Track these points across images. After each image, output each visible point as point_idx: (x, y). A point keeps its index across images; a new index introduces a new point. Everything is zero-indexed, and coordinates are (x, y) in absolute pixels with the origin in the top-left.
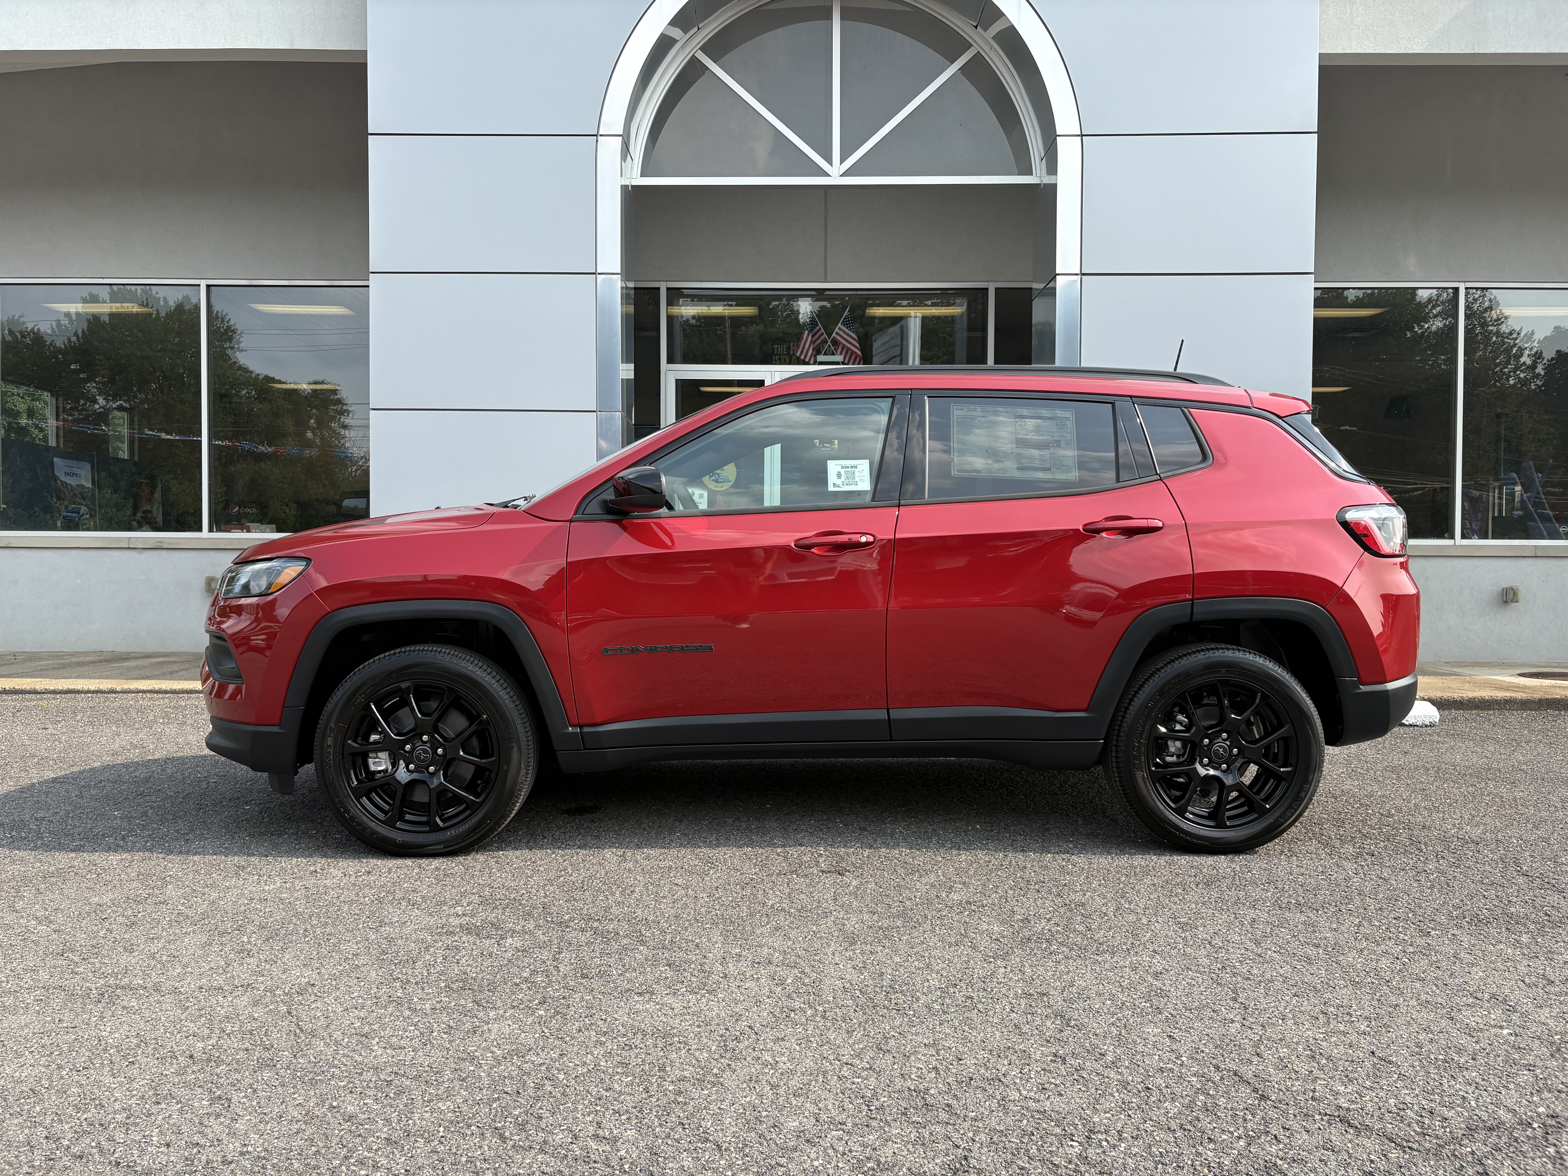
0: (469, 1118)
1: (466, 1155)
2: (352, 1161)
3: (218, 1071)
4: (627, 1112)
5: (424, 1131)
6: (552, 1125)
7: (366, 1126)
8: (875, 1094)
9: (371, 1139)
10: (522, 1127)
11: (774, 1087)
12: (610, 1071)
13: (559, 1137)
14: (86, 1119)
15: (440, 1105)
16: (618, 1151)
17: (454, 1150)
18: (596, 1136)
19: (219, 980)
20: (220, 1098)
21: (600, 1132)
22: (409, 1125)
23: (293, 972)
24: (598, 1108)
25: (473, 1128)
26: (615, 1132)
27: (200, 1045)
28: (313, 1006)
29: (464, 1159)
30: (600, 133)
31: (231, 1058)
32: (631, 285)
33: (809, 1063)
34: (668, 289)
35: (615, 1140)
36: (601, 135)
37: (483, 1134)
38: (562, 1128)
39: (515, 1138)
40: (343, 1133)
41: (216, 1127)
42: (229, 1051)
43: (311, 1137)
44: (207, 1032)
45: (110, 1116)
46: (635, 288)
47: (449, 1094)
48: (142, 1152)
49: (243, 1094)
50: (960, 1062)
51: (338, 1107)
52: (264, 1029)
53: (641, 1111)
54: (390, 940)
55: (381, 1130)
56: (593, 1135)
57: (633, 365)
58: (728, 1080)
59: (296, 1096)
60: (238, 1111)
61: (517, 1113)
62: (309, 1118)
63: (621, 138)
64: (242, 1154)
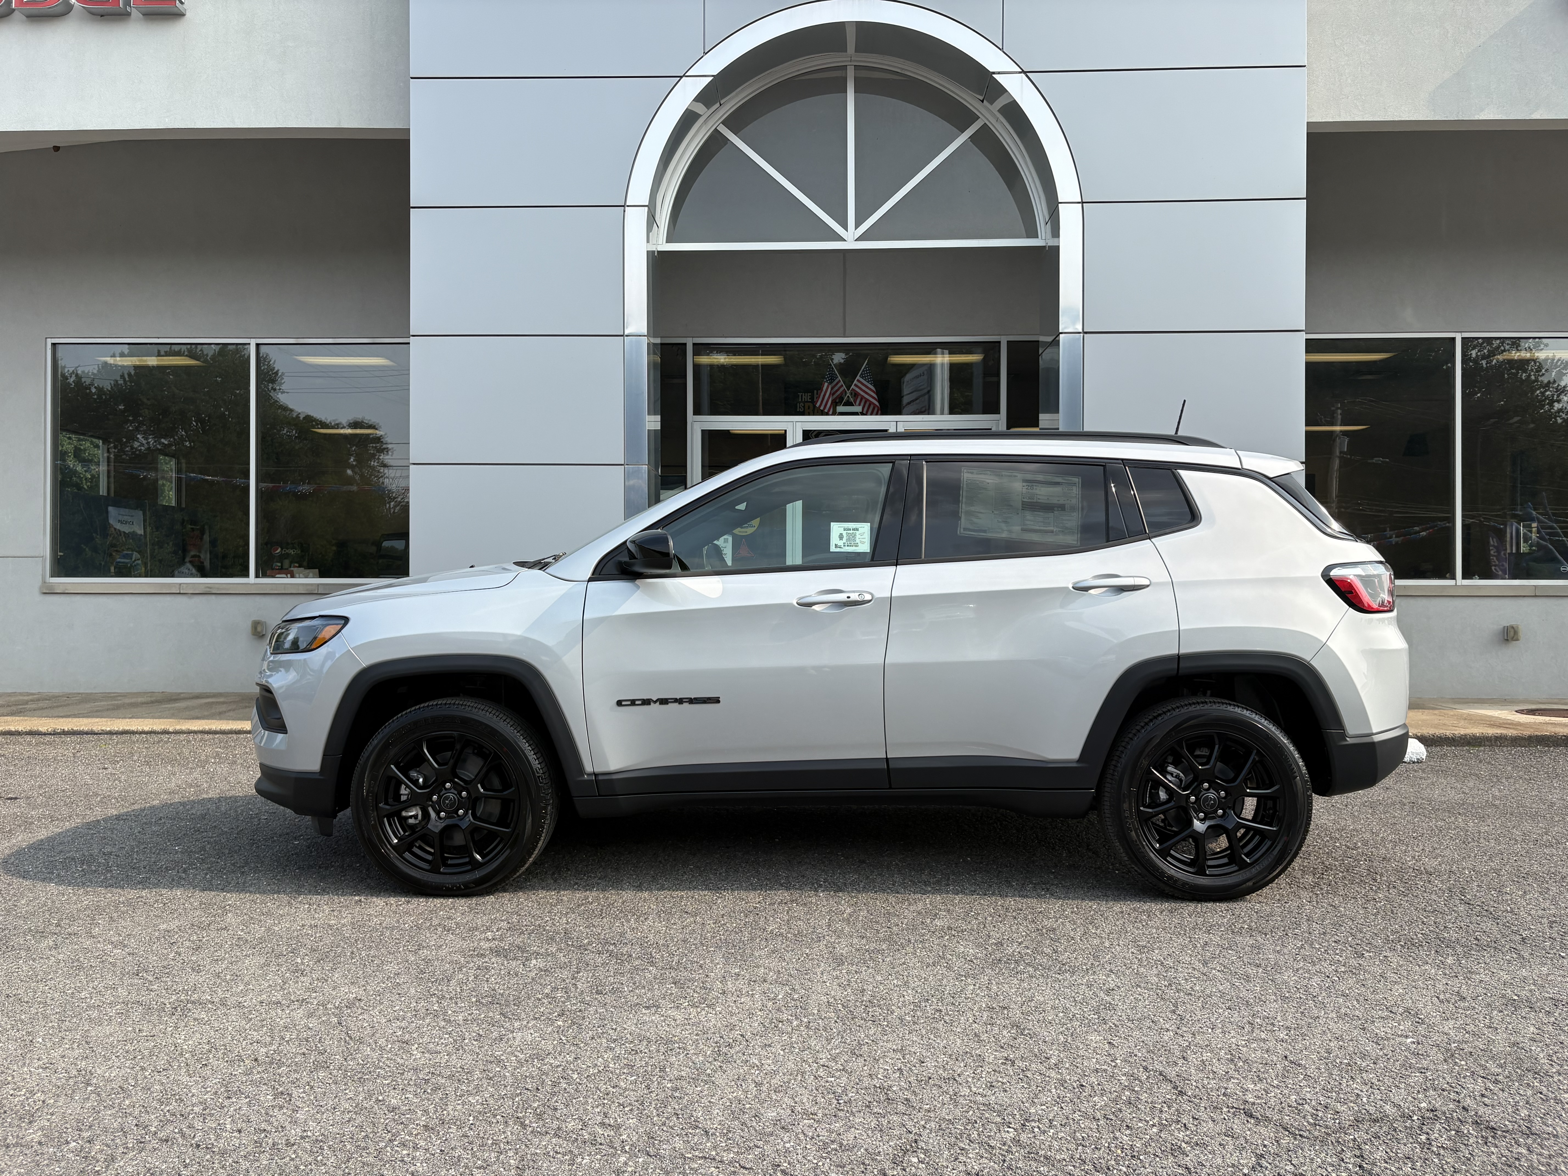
0: (495, 1109)
1: (492, 1138)
2: (396, 1143)
3: (280, 1071)
4: (630, 1104)
5: (457, 1120)
6: (565, 1115)
7: (407, 1116)
8: (845, 1091)
9: (411, 1126)
10: (540, 1116)
11: (757, 1085)
12: (617, 1071)
13: (571, 1125)
14: (168, 1111)
15: (470, 1099)
16: (621, 1135)
17: (482, 1135)
18: (603, 1124)
19: (278, 996)
20: (282, 1093)
21: (607, 1121)
22: (443, 1115)
23: (342, 989)
24: (606, 1101)
25: (498, 1117)
26: (619, 1120)
27: (264, 1050)
28: (361, 1018)
29: (490, 1142)
30: (627, 204)
31: (290, 1061)
32: (658, 341)
33: (790, 1065)
34: (694, 344)
35: (619, 1127)
36: (628, 206)
37: (506, 1122)
38: (574, 1117)
39: (534, 1125)
40: (387, 1121)
41: (280, 1116)
42: (288, 1055)
43: (361, 1124)
44: (268, 1039)
45: (189, 1108)
46: (662, 344)
47: (478, 1090)
48: (218, 1137)
49: (302, 1090)
50: (922, 1065)
51: (383, 1100)
52: (318, 1037)
53: (642, 1104)
54: (427, 961)
55: (420, 1119)
56: (600, 1123)
57: (659, 416)
58: (720, 1079)
59: (347, 1091)
60: (298, 1103)
61: (536, 1105)
62: (359, 1109)
63: (647, 208)
64: (302, 1138)
